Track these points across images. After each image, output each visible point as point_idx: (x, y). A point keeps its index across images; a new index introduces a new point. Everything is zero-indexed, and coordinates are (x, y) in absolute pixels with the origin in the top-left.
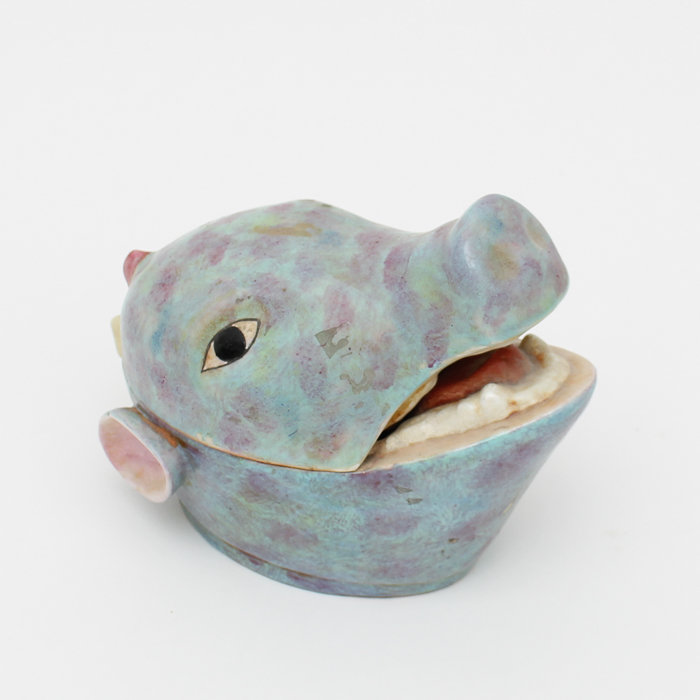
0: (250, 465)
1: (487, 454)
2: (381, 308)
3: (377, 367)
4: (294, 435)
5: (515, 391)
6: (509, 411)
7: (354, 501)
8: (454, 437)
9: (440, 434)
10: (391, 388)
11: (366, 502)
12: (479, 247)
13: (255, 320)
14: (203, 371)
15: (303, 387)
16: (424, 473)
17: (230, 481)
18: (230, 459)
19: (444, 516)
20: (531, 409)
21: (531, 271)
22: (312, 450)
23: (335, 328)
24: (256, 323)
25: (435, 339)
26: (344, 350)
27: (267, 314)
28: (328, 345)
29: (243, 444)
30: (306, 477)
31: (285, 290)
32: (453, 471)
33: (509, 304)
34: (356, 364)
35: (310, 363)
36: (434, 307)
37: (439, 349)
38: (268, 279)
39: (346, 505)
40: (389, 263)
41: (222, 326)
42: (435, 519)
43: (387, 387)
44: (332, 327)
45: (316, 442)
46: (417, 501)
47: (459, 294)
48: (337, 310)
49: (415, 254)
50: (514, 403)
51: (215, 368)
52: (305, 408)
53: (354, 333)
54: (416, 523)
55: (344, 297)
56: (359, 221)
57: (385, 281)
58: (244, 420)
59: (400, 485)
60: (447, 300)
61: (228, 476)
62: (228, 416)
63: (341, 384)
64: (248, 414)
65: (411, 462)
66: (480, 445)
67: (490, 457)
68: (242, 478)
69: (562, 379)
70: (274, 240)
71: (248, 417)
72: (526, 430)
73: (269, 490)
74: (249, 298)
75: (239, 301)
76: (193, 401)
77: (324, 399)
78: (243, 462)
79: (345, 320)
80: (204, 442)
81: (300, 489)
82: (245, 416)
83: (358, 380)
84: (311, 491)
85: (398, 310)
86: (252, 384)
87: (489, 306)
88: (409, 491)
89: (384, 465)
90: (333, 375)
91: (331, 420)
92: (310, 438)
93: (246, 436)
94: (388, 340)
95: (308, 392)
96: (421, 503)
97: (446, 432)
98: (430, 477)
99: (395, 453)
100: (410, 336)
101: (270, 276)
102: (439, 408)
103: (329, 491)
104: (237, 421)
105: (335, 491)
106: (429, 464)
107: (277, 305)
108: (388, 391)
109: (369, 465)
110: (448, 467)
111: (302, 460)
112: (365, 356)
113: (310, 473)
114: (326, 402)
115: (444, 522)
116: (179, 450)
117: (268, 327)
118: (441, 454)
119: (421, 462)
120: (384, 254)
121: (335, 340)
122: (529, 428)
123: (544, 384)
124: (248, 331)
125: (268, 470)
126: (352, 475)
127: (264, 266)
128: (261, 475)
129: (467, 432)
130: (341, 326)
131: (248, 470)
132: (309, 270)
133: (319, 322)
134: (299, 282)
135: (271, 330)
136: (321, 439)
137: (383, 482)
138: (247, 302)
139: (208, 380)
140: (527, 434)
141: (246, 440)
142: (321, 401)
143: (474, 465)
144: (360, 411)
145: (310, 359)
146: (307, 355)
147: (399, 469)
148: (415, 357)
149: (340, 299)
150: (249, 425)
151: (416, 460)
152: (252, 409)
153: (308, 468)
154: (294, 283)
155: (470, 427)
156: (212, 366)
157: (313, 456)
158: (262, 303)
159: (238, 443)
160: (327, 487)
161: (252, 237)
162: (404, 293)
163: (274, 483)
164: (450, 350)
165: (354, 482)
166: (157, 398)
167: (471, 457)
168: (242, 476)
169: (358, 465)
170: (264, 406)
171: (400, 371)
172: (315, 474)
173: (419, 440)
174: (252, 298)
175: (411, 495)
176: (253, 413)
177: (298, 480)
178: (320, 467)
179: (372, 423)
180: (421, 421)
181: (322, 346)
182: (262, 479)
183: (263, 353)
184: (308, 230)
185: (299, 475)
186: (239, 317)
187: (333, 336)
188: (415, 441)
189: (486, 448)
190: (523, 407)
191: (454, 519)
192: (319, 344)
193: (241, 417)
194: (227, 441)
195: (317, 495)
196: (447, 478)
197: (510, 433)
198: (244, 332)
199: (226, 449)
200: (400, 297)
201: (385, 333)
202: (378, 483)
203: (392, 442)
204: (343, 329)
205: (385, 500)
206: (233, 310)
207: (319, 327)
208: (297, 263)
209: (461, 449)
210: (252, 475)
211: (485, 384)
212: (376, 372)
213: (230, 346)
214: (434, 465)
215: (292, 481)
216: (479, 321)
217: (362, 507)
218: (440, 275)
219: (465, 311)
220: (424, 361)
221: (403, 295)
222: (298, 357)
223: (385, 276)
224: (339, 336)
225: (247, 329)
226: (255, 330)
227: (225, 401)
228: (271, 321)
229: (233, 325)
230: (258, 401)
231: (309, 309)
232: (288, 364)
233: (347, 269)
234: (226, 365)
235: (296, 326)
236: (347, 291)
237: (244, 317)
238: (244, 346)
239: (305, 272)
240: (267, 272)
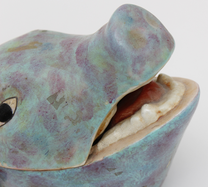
0: (29, 173)
1: (151, 141)
2: (78, 77)
3: (83, 109)
4: (47, 153)
5: (159, 106)
6: (158, 117)
7: (88, 180)
8: (132, 136)
9: (124, 136)
10: (93, 118)
11: (94, 179)
12: (122, 34)
13: (15, 97)
15: (46, 128)
16: (120, 158)
17: (22, 182)
18: (18, 172)
19: (136, 177)
20: (169, 113)
21: (153, 40)
22: (59, 159)
23: (57, 93)
24: (15, 99)
25: (110, 88)
26: (63, 104)
27: (20, 93)
28: (54, 103)
29: (22, 163)
30: (59, 173)
31: (26, 79)
32: (135, 154)
33: (144, 61)
34: (71, 109)
35: (47, 114)
36: (105, 71)
37: (113, 92)
38: (17, 74)
39: (84, 183)
40: (78, 52)
42: (132, 179)
43: (90, 118)
44: (54, 92)
45: (60, 155)
46: (120, 173)
47: (117, 61)
48: (56, 83)
49: (90, 45)
50: (159, 112)
52: (50, 138)
53: (66, 93)
54: (122, 184)
55: (58, 76)
56: (61, 35)
57: (77, 63)
58: (20, 151)
59: (109, 167)
60: (111, 66)
61: (20, 181)
62: (11, 151)
63: (66, 122)
64: (21, 147)
65: (112, 154)
66: (146, 138)
67: (153, 143)
68: (27, 180)
69: (182, 94)
70: (18, 54)
71: (22, 149)
72: (169, 125)
73: (43, 183)
74: (9, 87)
75: (4, 89)
77: (59, 132)
78: (25, 172)
79: (61, 87)
80: (3, 166)
81: (58, 180)
82: (20, 149)
83: (74, 118)
84: (64, 179)
85: (87, 76)
86: (19, 132)
87: (134, 64)
88: (114, 169)
89: (99, 159)
90: (61, 118)
91: (65, 142)
92: (56, 153)
93: (23, 159)
94: (85, 94)
95: (49, 130)
96: (123, 174)
97: (127, 135)
98: (124, 160)
99: (103, 151)
100: (96, 89)
101: (18, 73)
102: (121, 122)
103: (73, 178)
104: (17, 152)
105: (76, 177)
106: (122, 153)
108: (91, 120)
109: (91, 160)
110: (132, 153)
111: (55, 165)
112: (75, 104)
113: (61, 171)
114: (60, 133)
115: (137, 180)
117: (22, 100)
118: (126, 147)
119: (117, 153)
120: (75, 49)
121: (58, 100)
122: (170, 124)
123: (174, 98)
125: (39, 174)
126: (83, 167)
127: (14, 68)
128: (36, 177)
129: (138, 132)
130: (59, 91)
131: (29, 176)
133: (47, 91)
134: (33, 73)
135: (24, 101)
136: (62, 152)
137: (100, 168)
138: (8, 89)
140: (169, 127)
141: (24, 161)
142: (57, 133)
143: (146, 149)
144: (79, 133)
145: (47, 112)
146: (45, 110)
147: (106, 160)
148: (101, 99)
149: (56, 77)
150: (23, 153)
151: (114, 153)
152: (22, 144)
153: (59, 169)
154: (31, 74)
155: (139, 129)
157: (60, 162)
158: (16, 88)
159: (20, 164)
160: (71, 176)
161: (7, 55)
162: (89, 67)
163: (44, 179)
164: (119, 92)
165: (85, 171)
167: (143, 145)
168: (27, 179)
169: (85, 162)
170: (28, 142)
171: (96, 108)
172: (64, 171)
173: (114, 141)
174: (10, 87)
175: (116, 171)
176: (23, 146)
177: (56, 176)
178: (65, 167)
179: (87, 138)
180: (113, 131)
181: (51, 104)
182: (37, 179)
183: (22, 114)
184: (36, 45)
185: (56, 173)
186: (6, 98)
187: (56, 98)
188: (112, 142)
189: (149, 139)
190: (164, 113)
191: (142, 177)
192: (49, 103)
194: (14, 163)
195: (67, 181)
196: (133, 158)
197: (161, 128)
198: (10, 105)
199: (14, 167)
200: (87, 70)
201: (83, 90)
202: (97, 169)
203: (100, 145)
204: (61, 92)
205: (103, 176)
206: (2, 96)
207: (48, 94)
208: (31, 63)
209: (137, 142)
210: (32, 178)
211: (142, 105)
212: (83, 112)
213: (4, 114)
214: (124, 154)
215: (53, 177)
216: (131, 73)
217: (92, 182)
218: (105, 53)
219: (122, 70)
220: (107, 101)
221: (88, 68)
222: (40, 112)
223: (77, 60)
224: (59, 96)
225: (11, 103)
226: (15, 103)
227: (8, 143)
228: (22, 96)
229: (4, 103)
230: (25, 140)
231: (41, 86)
232: (36, 117)
233: (57, 61)
234: (4, 124)
235: (36, 96)
236: (59, 72)
237: (8, 97)
238: (12, 112)
239: (36, 67)
240: (16, 71)
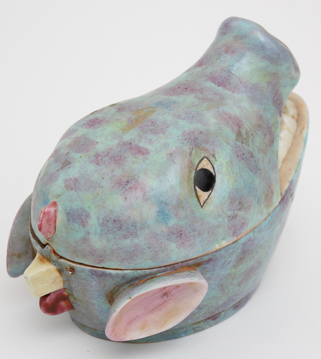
0: (243, 240)
3: (265, 135)
4: (259, 201)
5: (288, 113)
6: (295, 122)
10: (275, 141)
13: (202, 159)
14: (202, 207)
15: (252, 171)
18: (233, 246)
20: (299, 114)
22: (266, 203)
23: (239, 130)
24: (205, 159)
25: (277, 100)
26: (251, 139)
27: (206, 150)
28: (244, 141)
29: (242, 228)
30: (266, 222)
31: (201, 132)
34: (259, 140)
35: (245, 156)
36: (269, 83)
37: (280, 104)
38: (188, 134)
40: (221, 84)
41: (193, 175)
43: (273, 142)
44: (237, 131)
45: (266, 197)
47: (281, 65)
48: (230, 122)
50: (293, 117)
51: (207, 199)
52: (257, 181)
53: (247, 126)
55: (225, 114)
57: (233, 92)
60: (275, 74)
61: (230, 260)
62: (230, 218)
63: (261, 156)
64: (239, 207)
65: (293, 175)
71: (240, 209)
75: (190, 154)
76: (207, 228)
77: (260, 170)
78: (240, 241)
79: (237, 124)
82: (238, 210)
83: (264, 148)
85: (253, 99)
86: (232, 189)
88: (293, 194)
89: (285, 186)
90: (256, 154)
91: (266, 179)
93: (242, 221)
94: (261, 117)
95: (254, 172)
100: (267, 107)
104: (235, 217)
107: (206, 142)
108: (274, 143)
111: (265, 212)
112: (259, 133)
117: (214, 156)
119: (296, 171)
121: (244, 136)
125: (252, 234)
126: (280, 203)
128: (249, 241)
130: (240, 127)
131: (242, 244)
133: (230, 133)
135: (216, 155)
136: (267, 193)
138: (194, 152)
139: (209, 208)
141: (243, 224)
142: (260, 172)
144: (271, 164)
145: (244, 154)
146: (241, 153)
147: (292, 183)
148: (274, 116)
149: (225, 116)
150: (241, 213)
151: (294, 173)
152: (240, 202)
154: (199, 126)
156: (205, 200)
157: (267, 206)
158: (199, 147)
159: (239, 230)
162: (250, 88)
163: (254, 240)
168: (239, 251)
169: (280, 195)
170: (243, 196)
171: (273, 129)
173: (280, 165)
174: (194, 148)
175: (293, 196)
176: (241, 205)
177: (264, 227)
178: (271, 210)
181: (242, 143)
183: (225, 169)
185: (264, 224)
186: (196, 163)
187: (242, 135)
190: (296, 116)
192: (240, 143)
193: (236, 212)
194: (234, 234)
198: (206, 168)
199: (234, 239)
201: (257, 114)
204: (242, 128)
206: (191, 162)
207: (233, 136)
210: (244, 245)
212: (267, 137)
213: (206, 181)
215: (261, 231)
216: (293, 73)
218: (264, 64)
219: (287, 72)
220: (278, 115)
221: (250, 90)
222: (239, 157)
223: (230, 90)
224: (243, 132)
225: (206, 165)
226: (209, 163)
227: (225, 211)
228: (212, 152)
229: (198, 169)
230: (240, 196)
231: (220, 131)
232: (239, 164)
233: (205, 103)
234: (211, 193)
235: (225, 144)
237: (198, 161)
238: (212, 174)
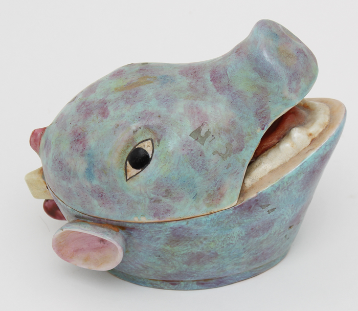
0: (172, 224)
1: (307, 168)
2: (222, 106)
3: (232, 141)
4: (196, 197)
5: (308, 128)
6: (310, 140)
7: (238, 223)
8: (284, 166)
9: (275, 166)
10: (244, 150)
11: (245, 221)
12: (272, 51)
13: (149, 139)
14: (127, 180)
15: (193, 167)
16: (275, 192)
17: (159, 239)
18: (158, 225)
19: (287, 214)
20: (321, 134)
21: (302, 55)
22: (208, 202)
23: (200, 127)
24: (150, 141)
25: (261, 113)
26: (210, 138)
27: (155, 133)
28: (199, 138)
29: (166, 213)
30: (208, 219)
31: (159, 116)
32: (291, 185)
33: (299, 78)
34: (219, 143)
35: (192, 152)
36: (255, 95)
37: (265, 117)
38: (146, 113)
39: (233, 227)
40: (214, 80)
41: (130, 150)
42: (283, 217)
43: (241, 150)
44: (197, 127)
45: (210, 196)
46: (273, 210)
47: (271, 82)
48: (196, 117)
49: (230, 69)
50: (310, 135)
51: (134, 176)
52: (198, 179)
53: (211, 126)
54: (273, 223)
55: (197, 108)
57: (218, 91)
58: (164, 199)
59: (263, 204)
60: (263, 88)
61: (158, 237)
62: (153, 200)
63: (215, 158)
64: (165, 194)
65: (266, 188)
67: (309, 170)
68: (167, 234)
69: (329, 113)
70: (134, 92)
71: (166, 196)
72: (324, 147)
73: (186, 235)
74: (140, 128)
75: (135, 132)
76: (126, 200)
77: (207, 170)
78: (167, 224)
79: (204, 120)
80: (140, 221)
81: (205, 227)
82: (163, 197)
83: (224, 152)
84: (212, 226)
85: (233, 103)
86: (162, 176)
87: (290, 82)
88: (269, 205)
89: (252, 195)
90: (209, 154)
91: (215, 180)
92: (205, 195)
93: (167, 208)
94: (233, 123)
95: (197, 169)
96: (276, 210)
97: (279, 165)
98: (279, 193)
99: (252, 187)
100: (246, 116)
101: (146, 112)
103: (222, 222)
104: (159, 201)
105: (226, 221)
106: (277, 185)
107: (159, 127)
108: (243, 152)
109: (242, 199)
110: (287, 184)
111: (204, 209)
112: (223, 136)
113: (210, 216)
114: (209, 171)
115: (287, 218)
116: (121, 232)
117: (159, 141)
119: (272, 186)
120: (208, 77)
121: (203, 134)
122: (326, 145)
123: (322, 118)
124: (147, 147)
125: (184, 223)
126: (235, 208)
127: (139, 108)
128: (180, 228)
129: (290, 160)
130: (202, 125)
131: (171, 228)
132: (167, 101)
133: (188, 127)
134: (165, 109)
135: (162, 141)
136: (212, 193)
137: (253, 206)
138: (140, 131)
139: (132, 183)
140: (325, 149)
141: (168, 210)
142: (206, 171)
143: (301, 177)
144: (230, 169)
145: (192, 150)
146: (189, 148)
147: (261, 195)
148: (252, 127)
149: (195, 110)
150: (167, 201)
151: (269, 186)
152: (167, 190)
153: (209, 213)
154: (163, 110)
155: (291, 157)
156: (132, 175)
157: (209, 205)
158: (149, 129)
159: (163, 214)
160: (221, 220)
161: (118, 94)
162: (234, 93)
163: (189, 229)
164: (272, 116)
165: (237, 211)
166: (99, 207)
167: (299, 173)
168: (167, 233)
169: (237, 201)
170: (173, 187)
171: (247, 138)
172: (213, 215)
173: (264, 175)
174: (142, 128)
175: (270, 208)
176: (168, 193)
177: (203, 222)
178: (216, 210)
179: (239, 173)
180: (260, 164)
181: (196, 140)
182: (181, 230)
183: (162, 156)
184: (148, 79)
185: (204, 219)
186: (138, 141)
187: (200, 133)
188: (262, 176)
189: (306, 165)
190: (316, 135)
191: (292, 213)
192: (194, 140)
193: (160, 197)
194: (155, 215)
195: (216, 227)
196: (288, 190)
197: (317, 152)
198: (145, 148)
199: (156, 220)
200: (232, 97)
201: (230, 119)
202: (250, 207)
203: (249, 182)
204: (204, 126)
205: (256, 216)
206: (133, 139)
207: (190, 131)
208: (158, 99)
209: (292, 170)
210: (174, 230)
211: (290, 129)
212: (233, 143)
213: (139, 160)
214: (280, 185)
215: (199, 224)
216: (287, 93)
217: (243, 225)
218: (254, 75)
219: (276, 90)
220: (259, 128)
221: (233, 94)
222: (184, 151)
223: (216, 88)
224: (204, 131)
225: (146, 146)
226: (151, 145)
227: (148, 192)
228: (159, 137)
229: (137, 147)
230: (169, 185)
231: (179, 122)
232: (180, 157)
233: (189, 92)
234: (140, 172)
235: (176, 134)
236: (197, 104)
237: (141, 140)
238: (148, 156)
239: (166, 103)
240: (143, 110)
